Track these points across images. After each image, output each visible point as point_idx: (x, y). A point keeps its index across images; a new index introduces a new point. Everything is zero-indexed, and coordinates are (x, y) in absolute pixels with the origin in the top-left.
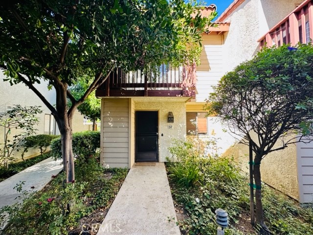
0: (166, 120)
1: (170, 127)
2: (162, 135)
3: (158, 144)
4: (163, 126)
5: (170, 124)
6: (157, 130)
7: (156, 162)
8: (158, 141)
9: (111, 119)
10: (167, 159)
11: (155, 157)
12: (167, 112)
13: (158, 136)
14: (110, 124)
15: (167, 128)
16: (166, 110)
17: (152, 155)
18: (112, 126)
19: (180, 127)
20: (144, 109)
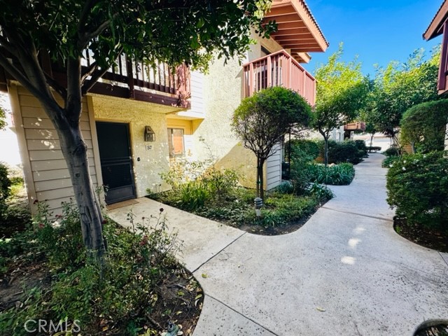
0: (143, 137)
1: (149, 148)
2: (139, 160)
3: (133, 173)
4: (138, 147)
5: (149, 143)
6: (130, 153)
7: (134, 198)
8: (133, 169)
9: (47, 134)
10: (148, 191)
11: (131, 193)
12: (143, 126)
13: (132, 162)
14: (46, 143)
15: (144, 148)
16: (142, 122)
17: (126, 190)
18: (52, 147)
19: (162, 148)
20: (103, 118)
